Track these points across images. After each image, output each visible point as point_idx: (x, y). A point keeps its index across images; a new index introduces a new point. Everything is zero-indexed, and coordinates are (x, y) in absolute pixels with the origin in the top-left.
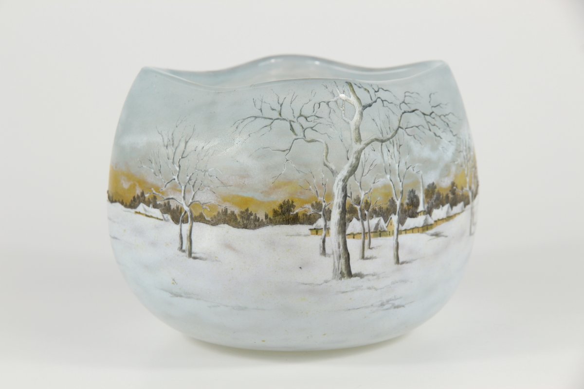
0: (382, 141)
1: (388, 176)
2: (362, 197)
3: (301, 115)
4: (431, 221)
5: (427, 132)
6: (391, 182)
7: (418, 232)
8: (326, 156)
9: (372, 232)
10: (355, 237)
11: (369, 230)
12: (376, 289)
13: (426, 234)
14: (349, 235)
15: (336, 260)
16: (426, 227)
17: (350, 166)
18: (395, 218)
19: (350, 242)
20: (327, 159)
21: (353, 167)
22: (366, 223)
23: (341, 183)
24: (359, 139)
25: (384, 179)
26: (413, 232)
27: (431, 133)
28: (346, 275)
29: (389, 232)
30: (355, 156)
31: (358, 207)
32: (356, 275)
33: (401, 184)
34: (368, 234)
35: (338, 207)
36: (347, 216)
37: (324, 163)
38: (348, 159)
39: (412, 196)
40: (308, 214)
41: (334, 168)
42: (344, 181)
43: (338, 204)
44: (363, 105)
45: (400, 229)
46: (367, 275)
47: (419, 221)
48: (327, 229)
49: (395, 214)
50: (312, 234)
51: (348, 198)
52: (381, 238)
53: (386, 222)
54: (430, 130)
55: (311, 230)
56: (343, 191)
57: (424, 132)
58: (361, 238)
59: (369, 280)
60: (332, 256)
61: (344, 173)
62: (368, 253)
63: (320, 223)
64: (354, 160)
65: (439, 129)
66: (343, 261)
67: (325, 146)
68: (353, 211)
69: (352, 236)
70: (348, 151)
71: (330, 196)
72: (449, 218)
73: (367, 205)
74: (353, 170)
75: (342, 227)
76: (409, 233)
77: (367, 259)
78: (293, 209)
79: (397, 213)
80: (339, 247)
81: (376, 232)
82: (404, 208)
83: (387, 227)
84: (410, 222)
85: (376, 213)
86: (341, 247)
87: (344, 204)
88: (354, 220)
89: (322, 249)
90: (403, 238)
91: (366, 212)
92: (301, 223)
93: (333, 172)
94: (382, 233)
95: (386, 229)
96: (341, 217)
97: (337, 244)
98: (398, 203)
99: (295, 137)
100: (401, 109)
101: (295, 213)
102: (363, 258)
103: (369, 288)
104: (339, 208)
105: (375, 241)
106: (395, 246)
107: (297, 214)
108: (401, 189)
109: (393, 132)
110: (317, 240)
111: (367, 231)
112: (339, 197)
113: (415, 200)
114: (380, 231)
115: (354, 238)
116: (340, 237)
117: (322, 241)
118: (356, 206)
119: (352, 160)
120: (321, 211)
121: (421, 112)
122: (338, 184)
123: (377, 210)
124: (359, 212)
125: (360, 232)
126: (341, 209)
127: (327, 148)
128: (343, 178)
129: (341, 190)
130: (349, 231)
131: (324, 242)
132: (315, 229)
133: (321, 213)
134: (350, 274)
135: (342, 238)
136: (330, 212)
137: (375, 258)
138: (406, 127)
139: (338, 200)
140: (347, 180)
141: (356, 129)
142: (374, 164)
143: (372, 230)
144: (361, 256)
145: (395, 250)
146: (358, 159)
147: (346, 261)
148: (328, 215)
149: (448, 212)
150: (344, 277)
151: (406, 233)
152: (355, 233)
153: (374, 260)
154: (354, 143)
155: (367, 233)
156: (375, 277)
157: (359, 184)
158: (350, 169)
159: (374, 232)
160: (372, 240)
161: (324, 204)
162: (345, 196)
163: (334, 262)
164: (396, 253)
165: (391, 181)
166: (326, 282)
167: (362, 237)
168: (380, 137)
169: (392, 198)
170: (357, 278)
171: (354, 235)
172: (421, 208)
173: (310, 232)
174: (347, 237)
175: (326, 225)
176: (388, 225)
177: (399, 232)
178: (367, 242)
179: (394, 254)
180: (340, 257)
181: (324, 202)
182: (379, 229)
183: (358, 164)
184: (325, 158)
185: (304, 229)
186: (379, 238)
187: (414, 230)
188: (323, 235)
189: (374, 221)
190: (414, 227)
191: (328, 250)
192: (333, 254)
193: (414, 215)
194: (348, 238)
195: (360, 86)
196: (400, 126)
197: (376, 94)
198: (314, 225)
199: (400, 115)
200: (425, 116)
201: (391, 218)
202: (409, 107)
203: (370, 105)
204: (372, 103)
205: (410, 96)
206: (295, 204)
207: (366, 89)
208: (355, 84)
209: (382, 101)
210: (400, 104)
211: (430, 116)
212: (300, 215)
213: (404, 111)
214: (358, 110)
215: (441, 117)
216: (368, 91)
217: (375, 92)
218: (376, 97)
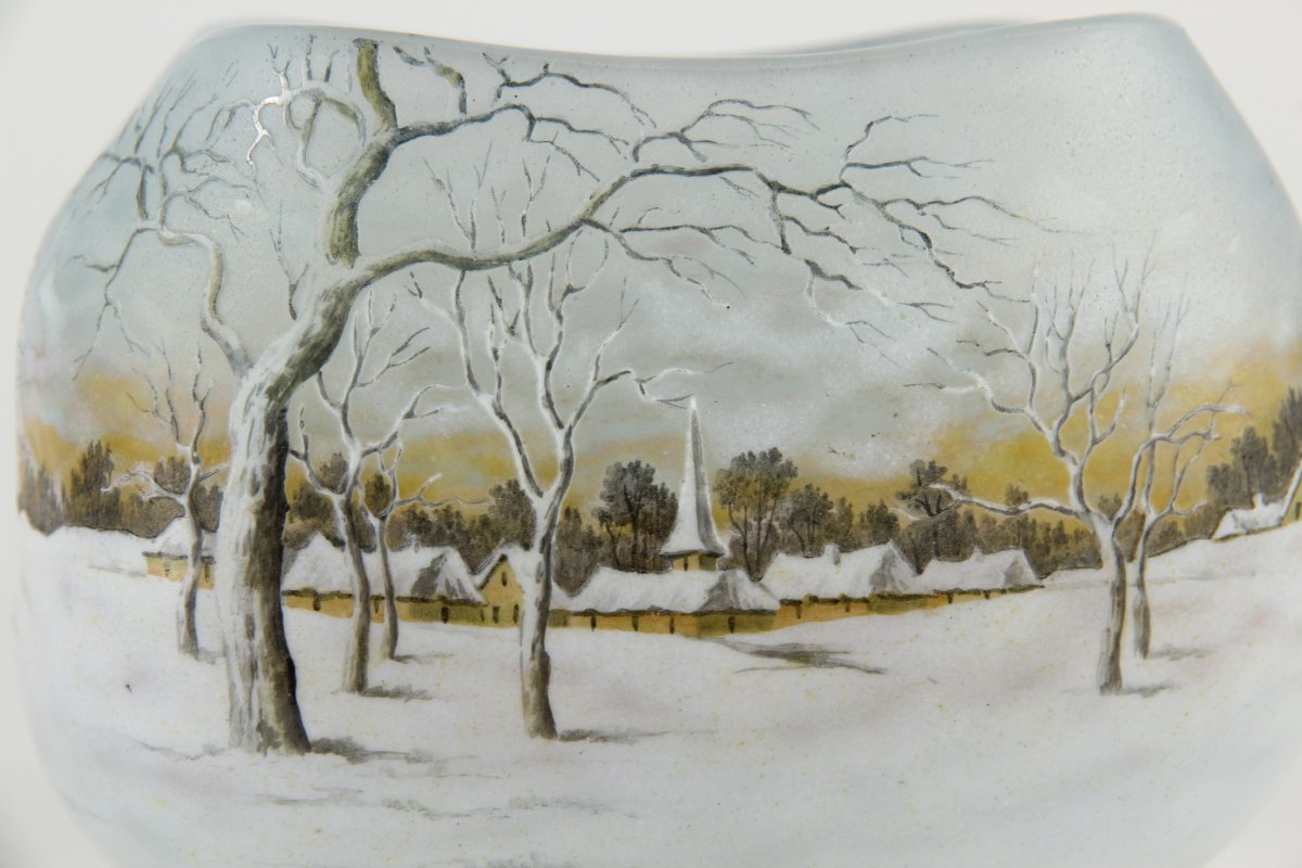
0: (466, 265)
1: (485, 401)
2: (354, 460)
3: (175, 149)
4: (749, 594)
5: (770, 256)
6: (502, 425)
7: (672, 631)
8: (214, 301)
9: (399, 599)
10: (323, 604)
11: (390, 590)
12: (429, 814)
13: (723, 642)
14: (294, 593)
15: (237, 677)
16: (719, 618)
17: (302, 344)
18: (524, 564)
19: (298, 621)
20: (214, 309)
21: (315, 346)
22: (372, 561)
23: (261, 403)
24: (347, 246)
25: (466, 408)
26: (636, 627)
27: (795, 265)
28: (281, 739)
29: (496, 609)
30: (323, 306)
31: (337, 500)
32: (326, 747)
33: (559, 436)
34: (384, 605)
35: (247, 486)
36: (293, 525)
37: (204, 322)
38: (294, 315)
39: (631, 488)
40: (145, 498)
41: (235, 344)
42: (272, 393)
43: (248, 477)
44: (401, 125)
45: (553, 606)
46: (381, 754)
47: (687, 588)
48: (205, 561)
49: (527, 546)
50: (152, 572)
51: (290, 458)
52: (449, 626)
53: (474, 569)
54: (786, 250)
55: (147, 555)
56: (269, 429)
57: (743, 254)
58: (350, 615)
59: (391, 774)
60: (221, 661)
61: (275, 359)
62: (381, 672)
63: (180, 533)
64: (319, 325)
65: (853, 249)
66: (265, 686)
67: (213, 262)
68: (315, 509)
69: (311, 601)
70: (293, 288)
71: (222, 448)
72: (886, 600)
73: (380, 492)
74: (315, 356)
75: (264, 562)
76: (653, 630)
77: (379, 693)
78: (106, 475)
79: (537, 542)
80: (250, 634)
81: (424, 600)
82: (584, 528)
83: (481, 588)
84: (611, 587)
85: (426, 529)
86: (260, 634)
87: (276, 477)
88: (319, 543)
89: (184, 629)
90: (565, 644)
91: (374, 521)
92: (127, 530)
93: (231, 357)
94: (453, 611)
95: (478, 597)
96: (259, 524)
97: (241, 621)
98: (541, 506)
99: (140, 224)
100: (637, 160)
101: (110, 489)
102: (360, 685)
103: (395, 805)
104: (255, 490)
105: (417, 635)
106: (531, 665)
107: (117, 492)
108: (561, 455)
109: (537, 233)
110: (168, 593)
111: (378, 588)
112: (255, 450)
113: (649, 506)
114: (443, 599)
115: (317, 608)
116: (257, 596)
117: (183, 600)
118: (325, 492)
119: (311, 320)
120: (181, 493)
121: (763, 178)
122: (248, 405)
123: (432, 518)
124: (340, 514)
125: (347, 589)
126: (261, 496)
127: (221, 268)
128: (269, 383)
129: (260, 426)
130: (295, 576)
131: (191, 605)
132: (160, 555)
133: (183, 500)
134: (298, 738)
135: (265, 600)
136: (217, 495)
137: (423, 695)
138: (633, 223)
139: (246, 459)
140: (288, 393)
141: (340, 209)
142: (418, 344)
143: (405, 588)
144: (350, 679)
145: (528, 681)
146: (336, 322)
147: (278, 687)
148: (205, 518)
149: (881, 576)
150: (276, 746)
151: (594, 625)
152: (321, 590)
153: (414, 703)
154: (324, 260)
155: (378, 598)
156: (421, 768)
157: (338, 414)
158: (299, 352)
159: (412, 599)
160: (405, 628)
161: (194, 469)
162: (281, 451)
163: (232, 686)
164: (533, 694)
165: (503, 417)
166: (212, 751)
167: (357, 608)
168: (463, 248)
169: (514, 485)
170: (331, 758)
171: (317, 600)
172: (685, 536)
173: (142, 563)
174: (284, 600)
175: (198, 547)
176: (487, 580)
177: (548, 617)
178: (379, 631)
179: (525, 696)
180: (253, 669)
181: (196, 461)
182: (441, 590)
183: (336, 337)
184: (207, 304)
185: (126, 548)
186: (440, 625)
187: (642, 621)
188: (189, 580)
189: (411, 561)
190: (644, 606)
191: (205, 639)
192: (225, 654)
193: (641, 561)
194: (293, 606)
195: (421, 56)
196: (596, 217)
197: (509, 95)
198: (160, 540)
199: (616, 179)
200: (781, 197)
201: (503, 558)
202: (698, 155)
203: (441, 130)
204: (458, 124)
205: (742, 118)
206: (113, 458)
207: (446, 71)
208: (398, 50)
209: (531, 118)
210: (648, 140)
211: (813, 197)
212: (124, 498)
213: (649, 167)
214: (370, 139)
215: (889, 209)
216: (460, 79)
217: (509, 84)
218: (501, 103)
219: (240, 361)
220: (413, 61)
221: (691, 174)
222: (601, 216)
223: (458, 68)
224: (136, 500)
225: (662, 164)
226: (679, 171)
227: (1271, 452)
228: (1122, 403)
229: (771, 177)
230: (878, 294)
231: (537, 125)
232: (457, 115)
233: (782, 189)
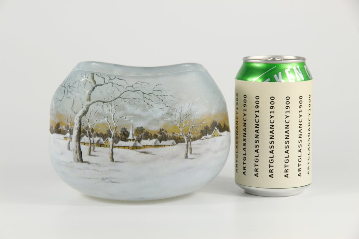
0: (104, 102)
1: (106, 119)
2: (89, 126)
3: (69, 86)
4: (138, 145)
5: (142, 102)
6: (108, 122)
7: (129, 149)
8: (73, 105)
9: (95, 144)
10: (86, 144)
11: (94, 143)
12: (98, 171)
13: (135, 151)
14: (82, 143)
15: (75, 153)
16: (135, 148)
17: (83, 111)
18: (110, 140)
19: (82, 146)
20: (73, 107)
21: (85, 112)
22: (92, 139)
23: (78, 119)
24: (89, 99)
25: (103, 120)
26: (124, 148)
27: (145, 103)
28: (80, 161)
29: (107, 145)
30: (86, 107)
31: (87, 131)
32: (85, 162)
33: (115, 124)
34: (93, 145)
35: (76, 129)
36: (82, 134)
37: (71, 108)
38: (82, 108)
39: (124, 131)
40: (64, 130)
41: (75, 111)
42: (80, 117)
43: (76, 128)
44: (96, 84)
45: (114, 145)
46: (92, 163)
47: (131, 144)
48: (71, 138)
49: (111, 138)
50: (65, 139)
51: (82, 126)
52: (101, 147)
53: (104, 140)
54: (144, 101)
55: (64, 137)
56: (79, 122)
57: (139, 102)
58: (89, 146)
59: (93, 166)
60: (73, 151)
61: (80, 113)
62: (92, 153)
63: (68, 135)
64: (85, 109)
65: (153, 101)
66: (78, 154)
67: (73, 100)
68: (85, 132)
69: (84, 144)
70: (82, 104)
71: (73, 124)
72: (156, 146)
73: (93, 130)
74: (85, 113)
75: (78, 139)
76: (126, 149)
77: (92, 156)
78: (59, 127)
79: (112, 137)
80: (76, 148)
81: (98, 144)
82: (118, 136)
83: (105, 143)
84: (121, 143)
85: (98, 135)
86: (77, 148)
87: (80, 128)
88: (85, 137)
89: (68, 147)
90: (115, 150)
91: (92, 134)
92: (61, 134)
93: (75, 113)
94: (101, 145)
95: (104, 144)
96: (78, 134)
97: (75, 146)
98: (113, 133)
99: (64, 95)
100: (126, 89)
102: (90, 155)
103: (94, 170)
104: (77, 130)
105: (97, 148)
106: (111, 153)
107: (60, 129)
108: (115, 126)
109: (113, 98)
110: (66, 142)
111: (92, 142)
112: (77, 124)
113: (126, 133)
114: (100, 144)
115: (85, 145)
116: (77, 143)
117: (68, 143)
118: (86, 130)
119: (84, 108)
121: (142, 92)
122: (77, 119)
123: (99, 134)
124: (88, 133)
125: (88, 142)
126: (78, 130)
127: (74, 102)
128: (79, 116)
129: (78, 121)
130: (82, 141)
131: (69, 144)
132: (65, 137)
133: (69, 130)
134: (82, 161)
135: (78, 143)
136: (73, 130)
137: (97, 156)
138: (125, 97)
139: (76, 126)
140: (82, 117)
141: (89, 95)
142: (98, 112)
143: (95, 143)
144: (89, 154)
145: (111, 155)
146: (88, 109)
147: (80, 155)
148: (71, 133)
149: (155, 143)
150: (79, 162)
151: (119, 148)
152: (85, 142)
153: (96, 157)
154: (86, 101)
155: (92, 144)
156: (97, 165)
157: (88, 120)
158: (83, 112)
159: (96, 144)
160: (95, 147)
161: (70, 127)
162: (80, 125)
163: (74, 154)
164: (111, 156)
165: (108, 121)
166: (71, 162)
167: (90, 145)
168: (104, 100)
169: (109, 130)
170: (86, 164)
171: (85, 144)
172: (130, 137)
173: (63, 138)
174: (81, 144)
175: (70, 136)
176: (106, 142)
177: (113, 147)
178: (92, 148)
179: (110, 157)
180: (77, 152)
181: (70, 126)
182: (100, 143)
183: (88, 111)
184: (72, 106)
185: (61, 136)
186: (100, 147)
187: (125, 148)
188: (69, 141)
189: (96, 139)
190: (125, 146)
191: (71, 148)
192: (73, 150)
193: (125, 140)
194: (82, 144)
195: (99, 75)
196: (120, 97)
197: (110, 80)
198: (66, 135)
199: (123, 92)
200: (144, 94)
201: (108, 139)
202: (134, 89)
203: (101, 85)
204: (104, 84)
205: (140, 84)
206: (60, 125)
207: (102, 77)
208: (97, 74)
209: (113, 84)
210: (128, 87)
211: (148, 95)
212: (61, 130)
213: (127, 90)
214: (93, 86)
215: (158, 96)
216: (104, 78)
217: (110, 79)
218: (109, 82)
219: (76, 113)
220: (98, 76)
221: (133, 91)
222: (121, 96)
223: (104, 77)
224: (63, 130)
225: (129, 90)
226: (131, 91)
227: (210, 128)
228: (188, 122)
229: (143, 92)
230: (156, 107)
231: (114, 85)
232: (104, 83)
233: (144, 93)
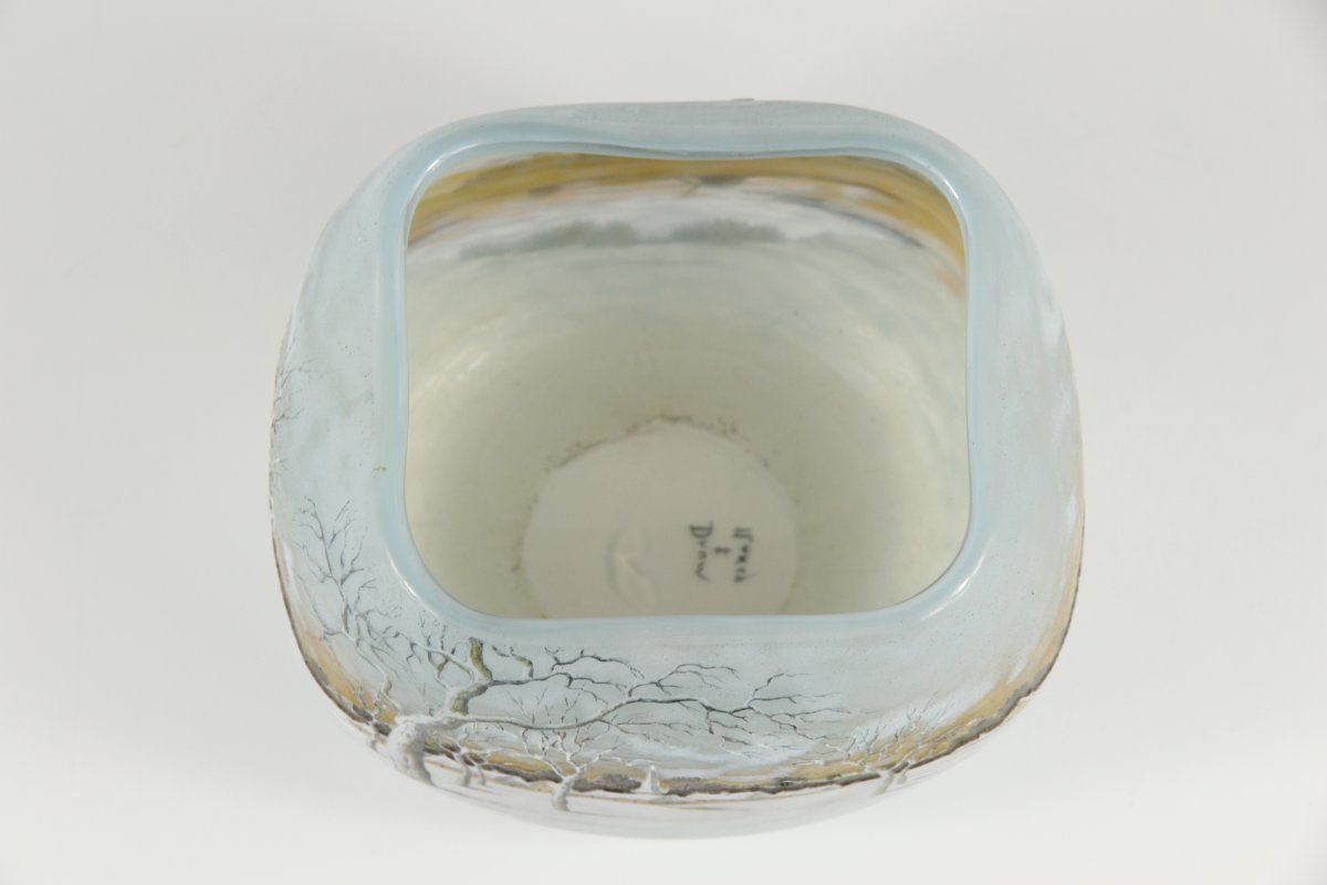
0: (529, 728)
7: (636, 802)
11: (483, 775)
21: (443, 725)
22: (472, 768)
26: (615, 801)
44: (495, 679)
45: (571, 793)
53: (528, 781)
54: (711, 732)
65: (750, 733)
67: (386, 680)
91: (474, 763)
100: (630, 695)
106: (557, 800)
121: (704, 706)
138: (625, 721)
151: (592, 798)
179: (554, 804)
195: (508, 652)
196: (605, 718)
197: (558, 669)
199: (617, 704)
200: (712, 714)
202: (667, 693)
203: (518, 683)
204: (527, 681)
205: (695, 672)
207: (523, 659)
208: (495, 649)
209: (571, 679)
210: (638, 686)
211: (731, 713)
213: (637, 698)
215: (774, 718)
216: (530, 663)
217: (559, 664)
218: (554, 672)
220: (503, 655)
221: (661, 702)
222: (608, 718)
223: (528, 658)
225: (644, 698)
226: (655, 701)
229: (707, 704)
230: (763, 745)
231: (574, 682)
232: (528, 678)
233: (713, 710)
